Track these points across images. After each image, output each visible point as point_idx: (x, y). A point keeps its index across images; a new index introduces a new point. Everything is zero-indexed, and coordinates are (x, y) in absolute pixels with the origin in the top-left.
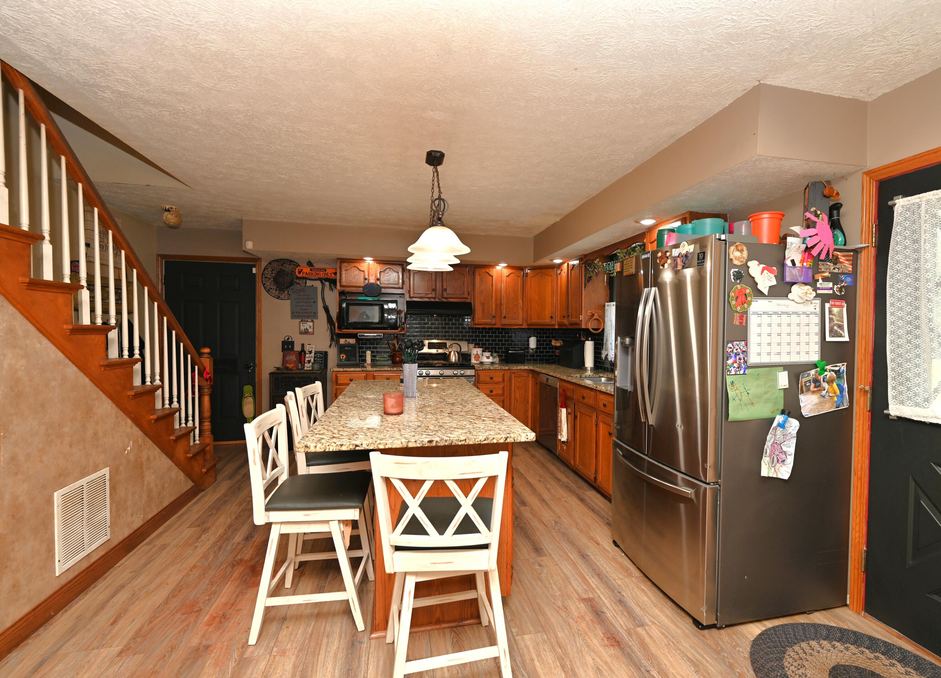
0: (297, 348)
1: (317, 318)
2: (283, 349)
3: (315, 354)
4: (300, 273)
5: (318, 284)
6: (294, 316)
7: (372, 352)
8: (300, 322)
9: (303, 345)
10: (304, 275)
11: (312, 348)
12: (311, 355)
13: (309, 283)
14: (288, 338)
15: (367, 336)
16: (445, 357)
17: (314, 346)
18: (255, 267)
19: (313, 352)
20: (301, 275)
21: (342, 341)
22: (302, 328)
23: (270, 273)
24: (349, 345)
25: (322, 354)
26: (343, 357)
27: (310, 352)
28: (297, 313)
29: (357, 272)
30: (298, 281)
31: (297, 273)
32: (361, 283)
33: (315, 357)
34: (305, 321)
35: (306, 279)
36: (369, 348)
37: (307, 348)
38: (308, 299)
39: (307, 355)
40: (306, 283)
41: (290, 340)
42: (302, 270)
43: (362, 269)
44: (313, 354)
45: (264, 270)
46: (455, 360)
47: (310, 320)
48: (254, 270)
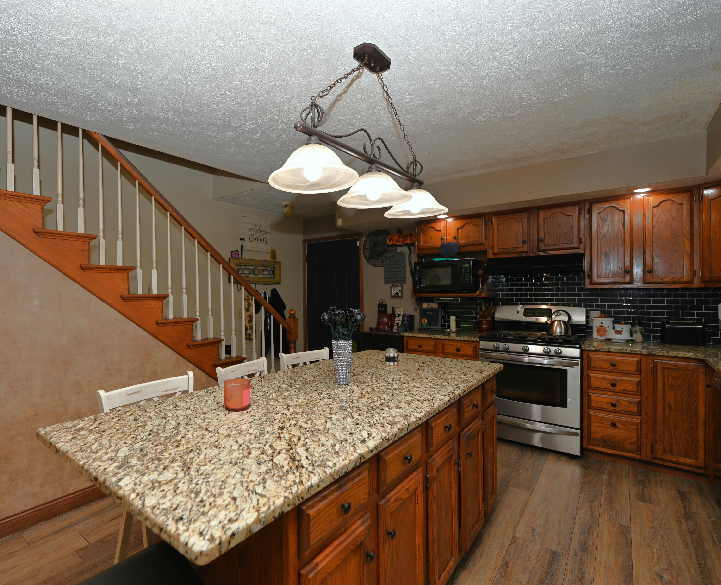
0: (389, 311)
1: (406, 283)
2: (379, 312)
3: (403, 317)
4: (390, 241)
5: (405, 250)
6: (387, 282)
8: (391, 287)
9: (393, 308)
10: (394, 242)
11: (401, 311)
12: (399, 318)
13: (399, 250)
14: (383, 302)
15: (443, 300)
17: (402, 310)
18: (358, 241)
19: (402, 315)
20: (391, 243)
21: (425, 305)
22: (394, 292)
23: (369, 244)
24: (432, 310)
25: (408, 317)
26: (424, 321)
27: (399, 315)
28: (389, 278)
29: (433, 233)
30: (389, 249)
31: (388, 242)
32: (438, 244)
33: (403, 320)
34: (395, 286)
35: (396, 246)
37: (398, 311)
38: (397, 264)
39: (397, 318)
40: (396, 250)
41: (384, 303)
42: (392, 238)
43: (438, 228)
44: (401, 317)
45: (365, 242)
46: (561, 332)
47: (399, 285)
48: (358, 244)
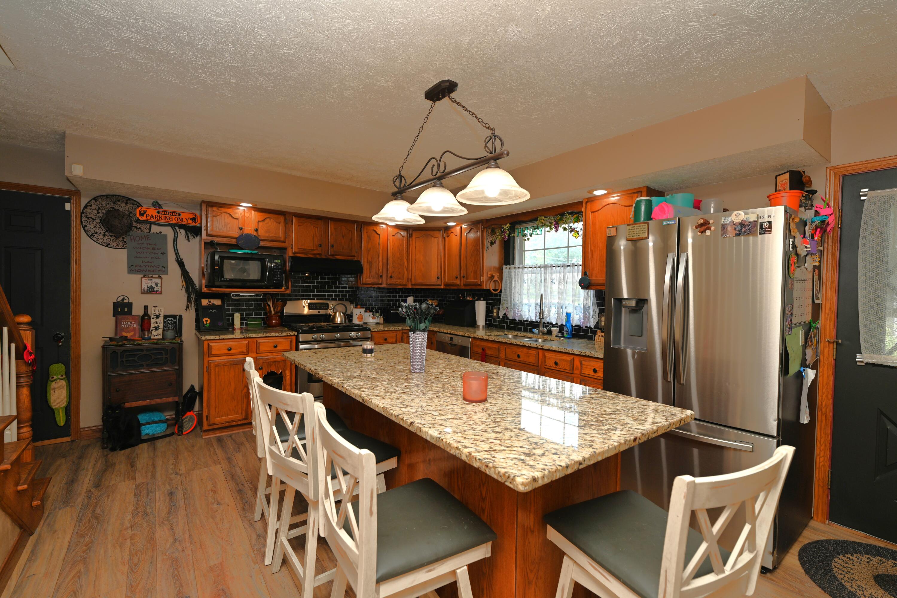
0: (137, 311)
1: (167, 274)
2: (115, 314)
3: (165, 318)
4: (142, 215)
5: (168, 232)
6: (132, 270)
7: (242, 315)
8: (142, 278)
9: (146, 308)
10: (149, 218)
11: (160, 311)
12: (158, 320)
13: (155, 229)
14: (123, 299)
15: (243, 296)
16: (329, 319)
17: (162, 309)
18: (69, 202)
19: (162, 315)
20: (144, 218)
21: (204, 302)
22: (145, 286)
23: (96, 212)
24: (214, 307)
25: (175, 318)
26: (206, 321)
27: (158, 317)
28: (136, 266)
29: (228, 219)
30: (138, 226)
31: (138, 215)
32: (236, 233)
33: (164, 322)
34: (148, 277)
35: (151, 223)
36: (237, 310)
37: (152, 312)
38: (153, 249)
39: (153, 321)
40: (150, 229)
41: (126, 301)
42: (145, 212)
43: (236, 216)
44: (161, 319)
45: (86, 207)
46: (341, 321)
47: (157, 276)
48: (68, 206)
